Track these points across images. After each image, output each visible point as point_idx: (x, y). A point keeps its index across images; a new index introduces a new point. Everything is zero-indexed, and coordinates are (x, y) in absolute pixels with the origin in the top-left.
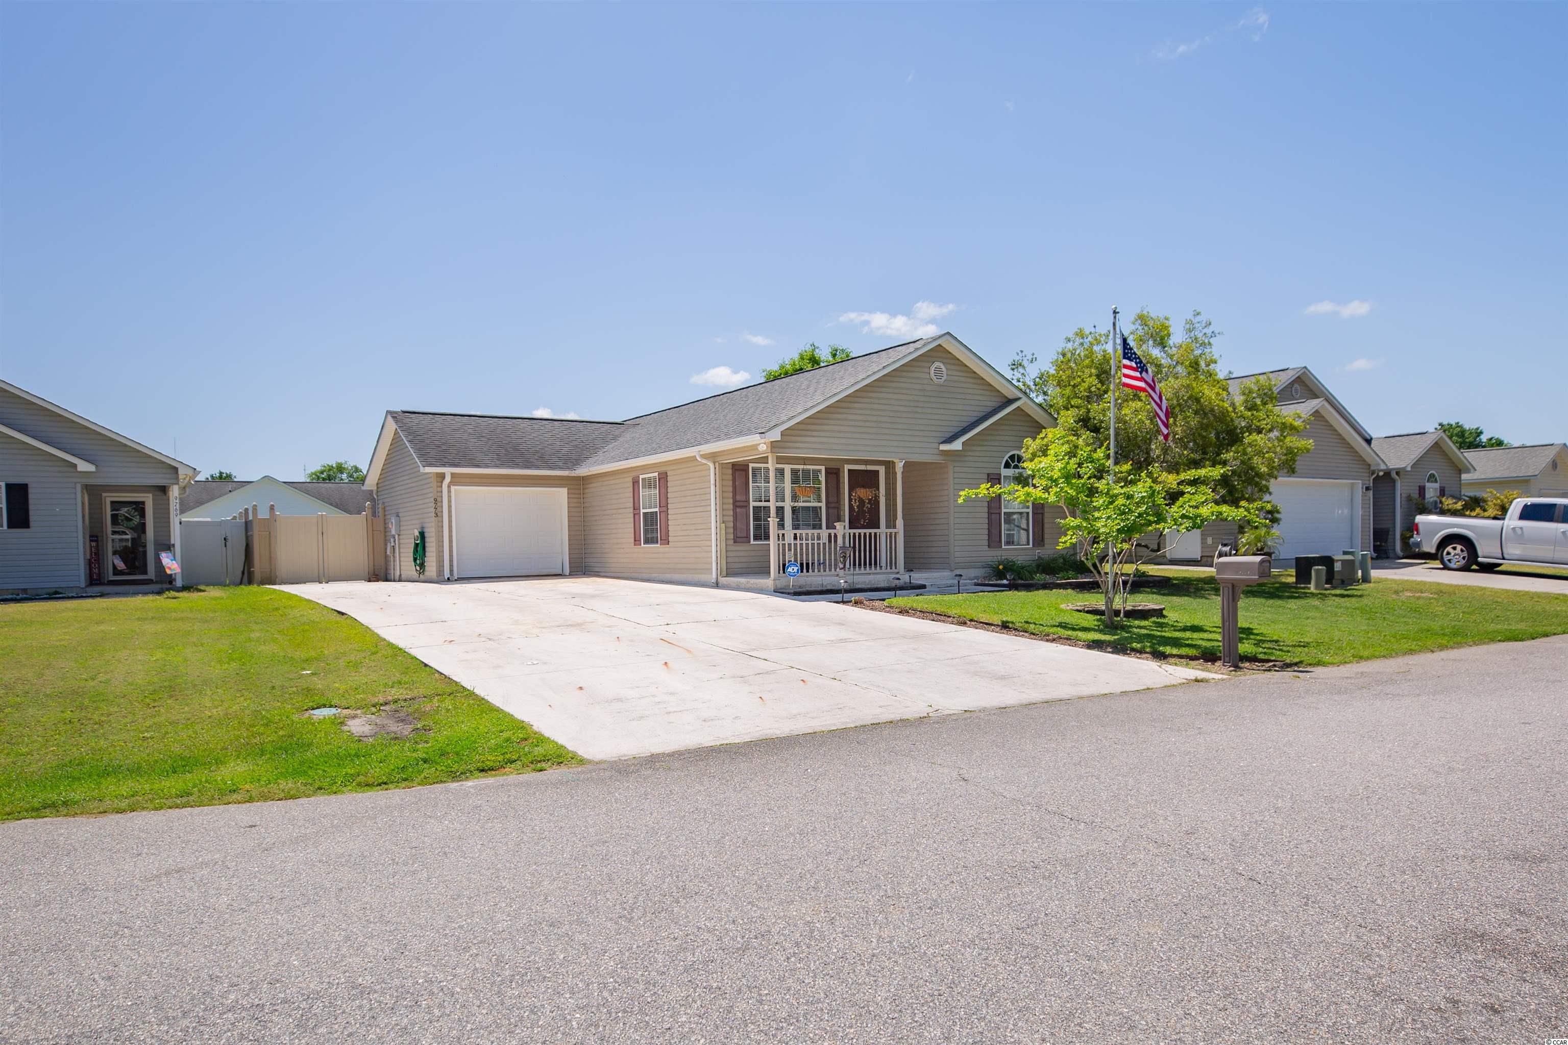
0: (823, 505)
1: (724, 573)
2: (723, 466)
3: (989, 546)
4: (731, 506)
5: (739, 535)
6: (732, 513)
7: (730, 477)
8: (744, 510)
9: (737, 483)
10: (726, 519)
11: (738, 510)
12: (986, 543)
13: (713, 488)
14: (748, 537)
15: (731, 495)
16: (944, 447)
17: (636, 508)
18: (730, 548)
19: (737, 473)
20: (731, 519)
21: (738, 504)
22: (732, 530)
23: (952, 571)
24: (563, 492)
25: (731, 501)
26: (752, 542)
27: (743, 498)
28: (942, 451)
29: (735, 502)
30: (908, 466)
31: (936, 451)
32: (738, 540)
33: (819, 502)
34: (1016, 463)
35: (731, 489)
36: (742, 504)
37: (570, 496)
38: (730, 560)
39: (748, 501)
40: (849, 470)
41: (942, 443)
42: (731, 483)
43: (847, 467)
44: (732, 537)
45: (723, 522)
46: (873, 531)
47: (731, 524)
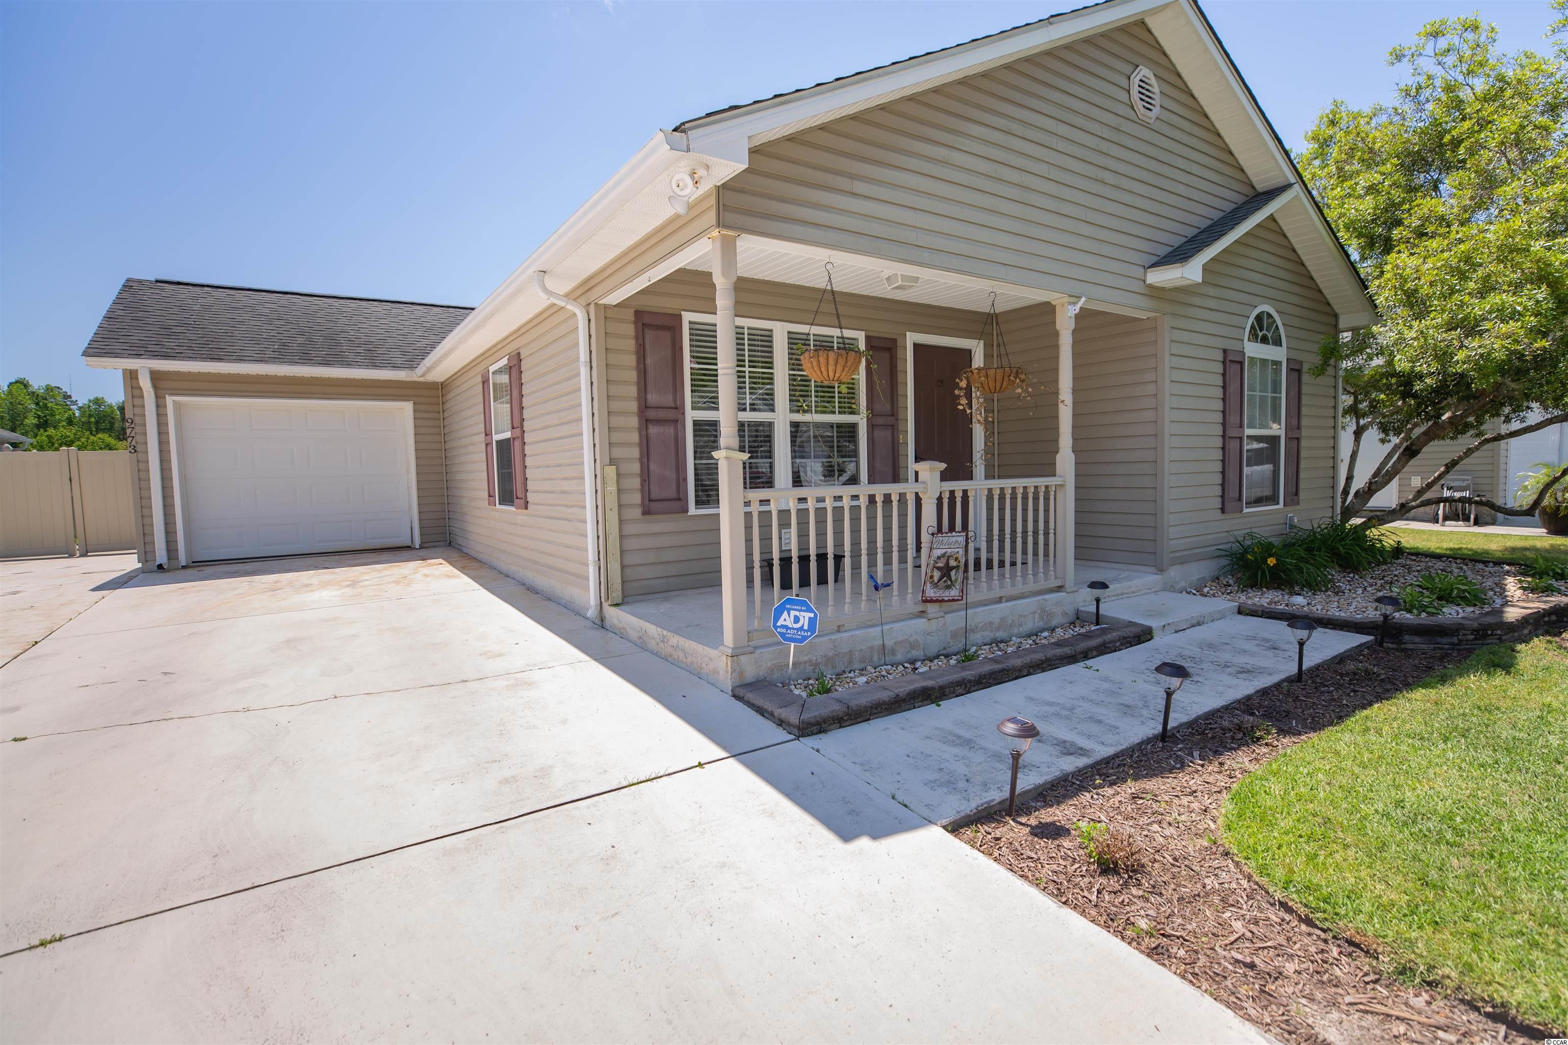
0: (861, 421)
1: (617, 595)
2: (607, 314)
3: (1223, 510)
4: (634, 421)
5: (656, 493)
6: (635, 437)
7: (631, 344)
8: (669, 430)
9: (649, 361)
10: (618, 453)
11: (653, 430)
12: (1218, 503)
13: (584, 371)
14: (680, 499)
15: (633, 391)
16: (1161, 277)
17: (488, 434)
18: (630, 529)
19: (650, 335)
20: (635, 452)
21: (651, 414)
22: (636, 482)
23: (1161, 570)
24: (406, 409)
25: (634, 406)
26: (693, 510)
27: (668, 400)
28: (1150, 286)
29: (644, 407)
30: (1083, 316)
31: (1137, 286)
32: (655, 506)
33: (852, 413)
34: (1264, 332)
35: (632, 375)
36: (662, 414)
37: (419, 415)
38: (630, 559)
39: (679, 408)
40: (916, 346)
41: (1153, 265)
42: (631, 360)
43: (912, 338)
44: (637, 498)
45: (612, 462)
46: (1042, 482)
47: (636, 467)
